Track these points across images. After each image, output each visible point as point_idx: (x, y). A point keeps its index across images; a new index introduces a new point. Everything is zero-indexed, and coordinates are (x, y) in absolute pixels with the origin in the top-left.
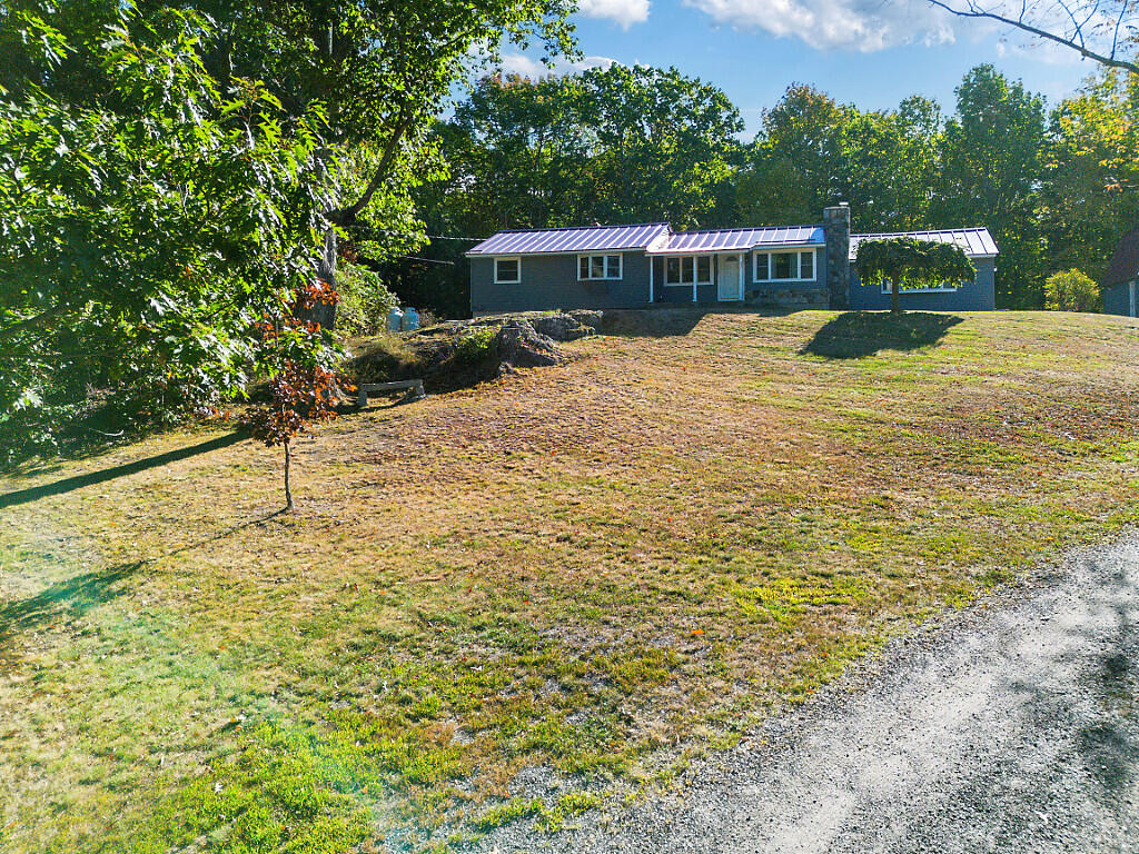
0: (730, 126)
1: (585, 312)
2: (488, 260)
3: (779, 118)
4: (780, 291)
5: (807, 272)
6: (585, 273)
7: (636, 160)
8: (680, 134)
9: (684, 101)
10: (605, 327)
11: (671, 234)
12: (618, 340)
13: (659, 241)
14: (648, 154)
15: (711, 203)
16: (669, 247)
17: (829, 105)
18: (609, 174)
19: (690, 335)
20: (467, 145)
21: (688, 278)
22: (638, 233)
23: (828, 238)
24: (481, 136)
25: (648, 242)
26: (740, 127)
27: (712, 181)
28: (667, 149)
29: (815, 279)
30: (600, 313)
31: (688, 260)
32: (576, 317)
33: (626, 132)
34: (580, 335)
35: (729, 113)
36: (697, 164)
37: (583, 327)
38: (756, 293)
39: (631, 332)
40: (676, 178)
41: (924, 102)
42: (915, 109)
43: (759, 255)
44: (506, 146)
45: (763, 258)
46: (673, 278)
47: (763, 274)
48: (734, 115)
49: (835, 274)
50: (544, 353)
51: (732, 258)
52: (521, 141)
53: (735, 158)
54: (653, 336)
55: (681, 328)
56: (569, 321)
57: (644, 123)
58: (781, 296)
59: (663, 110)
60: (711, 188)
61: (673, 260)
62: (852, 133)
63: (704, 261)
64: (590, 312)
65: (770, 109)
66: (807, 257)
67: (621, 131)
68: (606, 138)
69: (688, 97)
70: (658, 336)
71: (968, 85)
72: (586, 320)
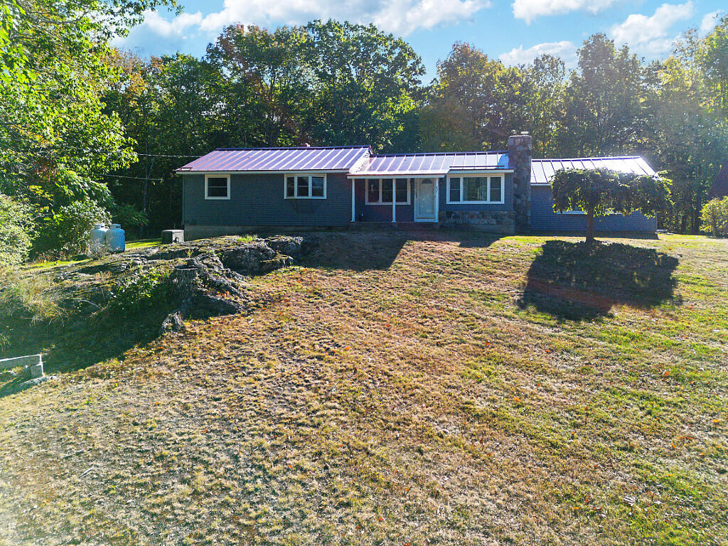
0: (414, 70)
1: (283, 238)
2: (199, 177)
3: (449, 68)
4: (472, 212)
5: (495, 196)
6: (291, 192)
7: (344, 93)
8: (377, 76)
9: (381, 51)
10: (304, 256)
11: (371, 156)
12: (315, 273)
13: (361, 164)
14: (353, 89)
15: (401, 128)
16: (370, 170)
17: (485, 59)
18: (324, 104)
19: (392, 269)
20: (214, 79)
21: (388, 198)
22: (342, 155)
23: (512, 163)
24: (226, 72)
25: (351, 165)
26: (422, 71)
27: (402, 112)
28: (369, 87)
29: (503, 202)
30: (300, 239)
31: (387, 182)
32: (273, 245)
33: (338, 72)
34: (275, 266)
35: (414, 61)
36: (390, 99)
37: (280, 257)
38: (449, 214)
39: (331, 263)
40: (375, 108)
41: (552, 59)
42: (546, 65)
43: (451, 179)
44: (245, 80)
45: (455, 182)
46: (374, 197)
47: (455, 196)
48: (418, 62)
49: (518, 196)
50: (227, 297)
51: (427, 181)
52: (258, 76)
53: (418, 95)
54: (353, 269)
55: (381, 259)
56: (264, 251)
57: (351, 67)
58: (472, 217)
59: (366, 57)
60: (402, 117)
61: (374, 182)
62: (503, 79)
63: (402, 182)
64: (289, 239)
65: (443, 60)
66: (496, 181)
67: (333, 71)
68: (322, 76)
69: (384, 48)
70: (359, 269)
71: (589, 46)
72: (283, 248)
